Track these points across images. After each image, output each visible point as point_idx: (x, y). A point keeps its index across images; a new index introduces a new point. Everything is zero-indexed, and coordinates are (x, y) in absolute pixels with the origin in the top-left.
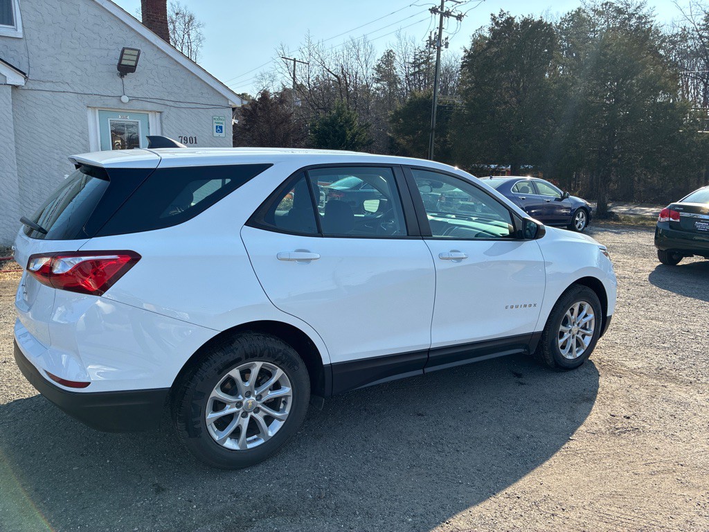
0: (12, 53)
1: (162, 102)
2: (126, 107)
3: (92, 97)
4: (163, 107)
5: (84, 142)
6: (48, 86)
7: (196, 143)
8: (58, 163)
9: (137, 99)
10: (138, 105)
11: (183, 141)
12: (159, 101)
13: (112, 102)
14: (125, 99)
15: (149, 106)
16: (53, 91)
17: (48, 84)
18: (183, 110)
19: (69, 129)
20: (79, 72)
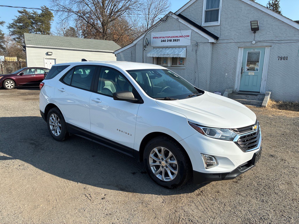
0: (216, 31)
1: (272, 41)
2: (254, 46)
3: (241, 43)
4: (272, 43)
5: (235, 61)
6: (226, 41)
7: (287, 59)
8: (224, 69)
9: (260, 41)
10: (259, 44)
11: (280, 59)
12: (270, 41)
13: (248, 44)
14: (254, 42)
15: (265, 44)
16: (227, 43)
17: (225, 40)
18: (283, 44)
19: (230, 56)
20: (238, 34)
